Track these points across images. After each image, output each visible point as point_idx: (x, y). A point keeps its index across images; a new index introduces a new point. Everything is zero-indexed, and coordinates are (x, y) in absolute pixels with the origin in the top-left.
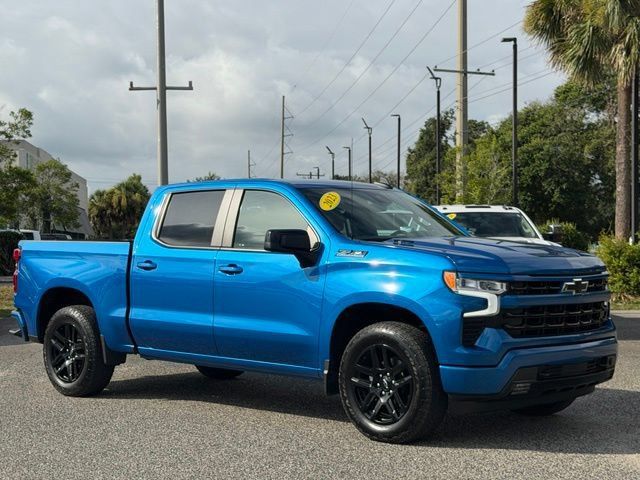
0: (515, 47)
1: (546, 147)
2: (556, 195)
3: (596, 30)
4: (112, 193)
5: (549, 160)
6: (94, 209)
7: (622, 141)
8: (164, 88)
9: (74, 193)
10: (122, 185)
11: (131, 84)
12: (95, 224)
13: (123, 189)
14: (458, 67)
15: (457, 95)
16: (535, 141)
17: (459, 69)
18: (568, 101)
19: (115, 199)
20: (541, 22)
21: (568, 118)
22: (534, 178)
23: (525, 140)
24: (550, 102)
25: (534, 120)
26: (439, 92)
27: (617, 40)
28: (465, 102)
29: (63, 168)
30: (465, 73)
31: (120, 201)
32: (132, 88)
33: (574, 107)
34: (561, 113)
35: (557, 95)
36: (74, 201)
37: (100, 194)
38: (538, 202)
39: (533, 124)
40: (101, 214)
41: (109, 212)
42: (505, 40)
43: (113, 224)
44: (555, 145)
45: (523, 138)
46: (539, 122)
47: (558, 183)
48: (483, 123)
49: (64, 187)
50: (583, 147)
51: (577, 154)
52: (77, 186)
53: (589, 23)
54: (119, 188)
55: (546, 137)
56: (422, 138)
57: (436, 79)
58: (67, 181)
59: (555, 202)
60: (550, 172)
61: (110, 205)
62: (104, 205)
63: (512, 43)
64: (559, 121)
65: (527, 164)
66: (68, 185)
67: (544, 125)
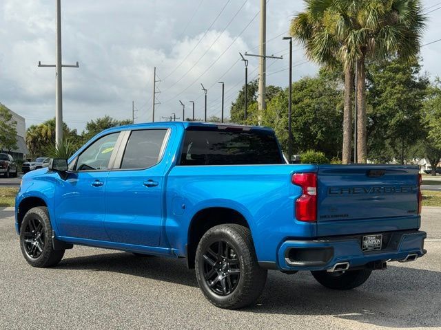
0: (291, 43)
1: (312, 105)
2: (319, 135)
3: (330, 37)
4: (42, 127)
5: (315, 113)
6: (30, 137)
7: (347, 104)
8: (60, 66)
9: (14, 127)
10: (49, 122)
11: (40, 63)
12: (30, 147)
13: (49, 125)
14: (260, 53)
15: (259, 71)
16: (306, 101)
17: (260, 55)
18: (327, 76)
19: (43, 131)
20: (299, 30)
21: (327, 86)
22: (305, 123)
23: (300, 100)
24: (316, 77)
25: (306, 88)
26: (246, 69)
27: (343, 42)
28: (264, 75)
29: (7, 110)
30: (264, 57)
31: (46, 133)
32: (40, 65)
33: (330, 80)
34: (322, 84)
35: (320, 73)
36: (13, 132)
37: (34, 128)
38: (307, 139)
39: (305, 90)
40: (34, 141)
41: (39, 139)
42: (285, 38)
43: (42, 147)
44: (318, 103)
45: (299, 99)
46: (309, 89)
47: (320, 128)
48: (278, 88)
49: (7, 123)
50: (335, 105)
51: (332, 109)
52: (16, 123)
53: (326, 32)
54: (46, 124)
55: (313, 98)
56: (240, 96)
57: (245, 60)
58: (9, 120)
59: (318, 139)
60: (315, 120)
61: (40, 135)
62: (36, 135)
63: (289, 40)
64: (321, 89)
65: (301, 115)
66: (10, 122)
67: (312, 91)
